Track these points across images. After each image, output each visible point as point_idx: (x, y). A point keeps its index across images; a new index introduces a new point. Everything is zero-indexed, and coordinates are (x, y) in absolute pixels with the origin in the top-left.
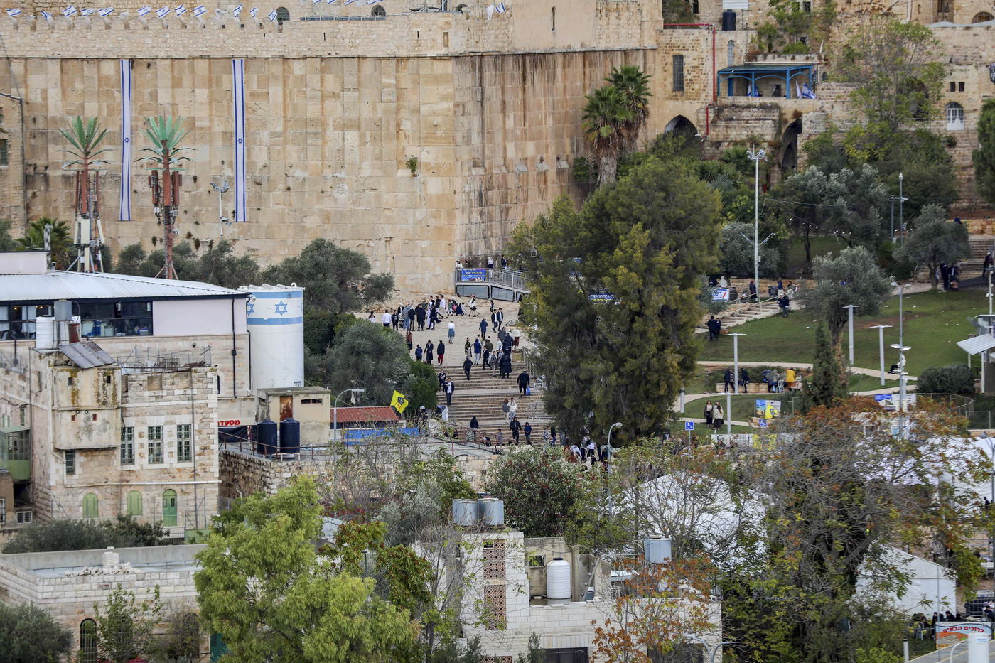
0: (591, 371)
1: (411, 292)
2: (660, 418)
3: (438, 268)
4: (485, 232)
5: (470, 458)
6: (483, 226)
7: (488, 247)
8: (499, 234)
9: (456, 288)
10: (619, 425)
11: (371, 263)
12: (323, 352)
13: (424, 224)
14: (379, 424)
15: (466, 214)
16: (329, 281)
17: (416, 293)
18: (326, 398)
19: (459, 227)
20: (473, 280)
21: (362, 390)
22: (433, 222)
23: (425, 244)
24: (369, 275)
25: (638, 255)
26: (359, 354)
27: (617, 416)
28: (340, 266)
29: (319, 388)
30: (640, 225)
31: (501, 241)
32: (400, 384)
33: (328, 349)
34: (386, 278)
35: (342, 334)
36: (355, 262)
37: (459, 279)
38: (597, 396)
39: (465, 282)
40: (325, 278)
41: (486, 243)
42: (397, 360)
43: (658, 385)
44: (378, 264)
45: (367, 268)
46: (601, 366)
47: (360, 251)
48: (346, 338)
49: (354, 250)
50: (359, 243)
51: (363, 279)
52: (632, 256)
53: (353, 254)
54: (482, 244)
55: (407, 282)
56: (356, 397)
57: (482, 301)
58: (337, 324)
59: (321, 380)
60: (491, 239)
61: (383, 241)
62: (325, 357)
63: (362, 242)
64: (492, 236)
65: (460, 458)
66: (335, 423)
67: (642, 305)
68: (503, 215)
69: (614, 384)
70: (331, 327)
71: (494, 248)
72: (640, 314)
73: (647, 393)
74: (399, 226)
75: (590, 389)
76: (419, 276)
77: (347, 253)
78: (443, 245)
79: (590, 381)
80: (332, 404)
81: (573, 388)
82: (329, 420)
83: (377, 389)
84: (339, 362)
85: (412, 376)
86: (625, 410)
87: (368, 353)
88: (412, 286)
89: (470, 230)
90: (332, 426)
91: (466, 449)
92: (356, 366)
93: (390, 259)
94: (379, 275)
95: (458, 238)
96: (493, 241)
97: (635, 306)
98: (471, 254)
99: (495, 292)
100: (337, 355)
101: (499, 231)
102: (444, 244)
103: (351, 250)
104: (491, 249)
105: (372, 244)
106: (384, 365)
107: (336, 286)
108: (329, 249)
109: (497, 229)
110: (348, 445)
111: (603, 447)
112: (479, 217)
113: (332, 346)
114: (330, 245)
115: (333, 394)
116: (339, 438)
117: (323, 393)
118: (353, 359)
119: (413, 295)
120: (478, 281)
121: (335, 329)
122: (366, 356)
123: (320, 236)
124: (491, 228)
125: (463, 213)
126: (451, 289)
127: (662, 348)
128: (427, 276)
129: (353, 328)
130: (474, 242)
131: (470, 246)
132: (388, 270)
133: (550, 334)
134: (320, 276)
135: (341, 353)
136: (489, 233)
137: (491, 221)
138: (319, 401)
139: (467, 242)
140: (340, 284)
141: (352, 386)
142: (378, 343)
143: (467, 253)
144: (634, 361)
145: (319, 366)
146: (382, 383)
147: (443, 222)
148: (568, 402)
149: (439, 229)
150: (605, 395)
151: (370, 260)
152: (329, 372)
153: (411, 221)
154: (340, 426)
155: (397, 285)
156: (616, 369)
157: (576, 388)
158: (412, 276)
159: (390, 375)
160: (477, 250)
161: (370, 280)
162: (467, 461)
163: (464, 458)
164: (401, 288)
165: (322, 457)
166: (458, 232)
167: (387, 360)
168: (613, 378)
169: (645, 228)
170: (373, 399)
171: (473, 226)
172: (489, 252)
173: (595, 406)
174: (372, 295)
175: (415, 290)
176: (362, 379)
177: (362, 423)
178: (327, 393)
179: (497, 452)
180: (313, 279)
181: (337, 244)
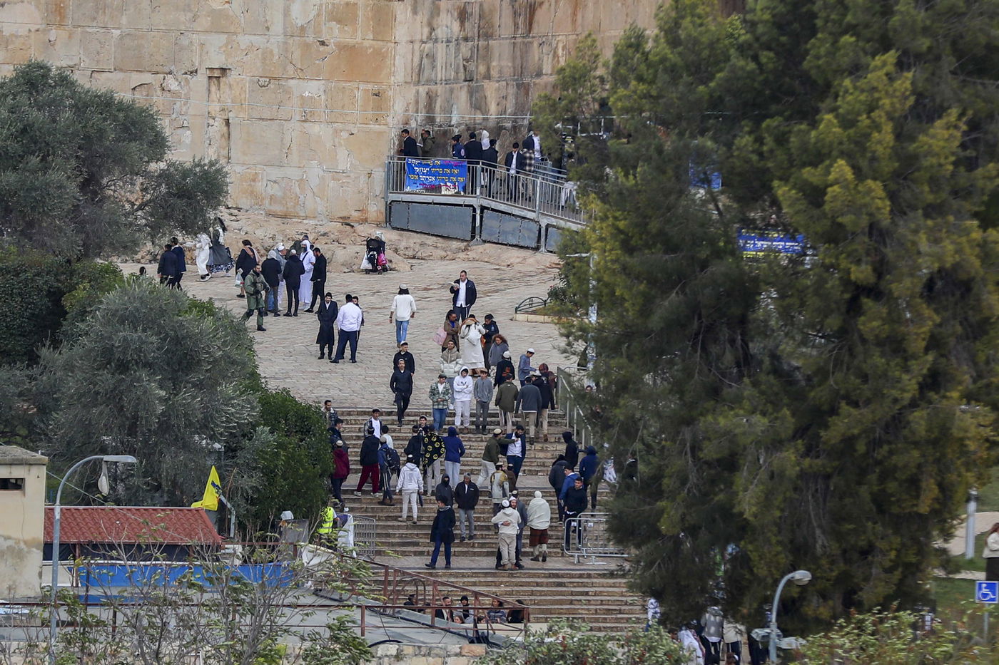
0: (729, 435)
1: (271, 214)
2: (913, 570)
3: (342, 153)
4: (472, 66)
5: (408, 650)
6: (465, 49)
7: (478, 103)
8: (508, 71)
9: (389, 207)
10: (802, 575)
11: (167, 132)
12: (33, 359)
13: (311, 38)
14: (172, 550)
15: (423, 17)
16: (55, 176)
17: (284, 217)
18: (36, 480)
19: (403, 49)
20: (435, 189)
21: (131, 459)
22: (335, 34)
23: (313, 89)
24: (162, 165)
25: (884, 139)
26: (123, 367)
27: (800, 555)
28: (87, 138)
29: (17, 451)
30: (891, 56)
31: (512, 90)
32: (231, 451)
33: (45, 352)
34: (206, 173)
35: (83, 314)
36: (126, 129)
37: (399, 186)
38: (748, 501)
39: (413, 192)
40: (45, 166)
41: (471, 93)
42: (228, 388)
43: (913, 484)
44: (187, 136)
45: (158, 145)
46: (760, 422)
47: (140, 99)
48: (95, 322)
49: (124, 96)
50: (136, 79)
51: (147, 174)
52: (867, 136)
53: (122, 107)
54: (463, 96)
55: (260, 186)
56: (114, 479)
57: (455, 244)
58: (73, 288)
59: (24, 432)
60: (486, 83)
61: (201, 78)
62: (35, 371)
63: (147, 78)
64: (488, 76)
65: (381, 650)
66: (56, 542)
67: (881, 269)
68: (520, 21)
69: (792, 472)
70: (56, 296)
71: (493, 108)
72: (875, 292)
73: (881, 503)
74: (244, 40)
75: (730, 484)
76: (293, 173)
77: (106, 104)
78: (359, 94)
79: (730, 464)
80: (50, 498)
81: (684, 481)
82: (38, 534)
83: (169, 462)
84: (71, 386)
85: (263, 430)
86: (821, 541)
87: (148, 365)
88: (272, 198)
89: (432, 57)
90: (47, 555)
91: (398, 628)
92: (114, 397)
93: (218, 125)
94: (188, 165)
95: (400, 77)
96: (491, 90)
97: (862, 273)
98: (431, 120)
99: (491, 222)
100: (70, 367)
101: (507, 63)
102: (361, 90)
103: (118, 96)
104: (485, 111)
105: (172, 84)
106: (189, 398)
107: (73, 188)
108: (58, 91)
109: (501, 58)
110: (88, 602)
111: (758, 633)
112: (456, 26)
113: (56, 344)
114: (64, 81)
115: (55, 470)
116: (65, 581)
117: (29, 464)
118: (107, 379)
119: (273, 220)
120: (448, 193)
121: (67, 302)
122: (143, 374)
123: (36, 55)
124: (486, 55)
125: (415, 12)
126: (376, 209)
127: (934, 381)
128: (315, 173)
129: (112, 298)
130: (440, 89)
131: (431, 98)
132: (210, 154)
133: (629, 334)
134: (34, 160)
135: (78, 363)
136: (482, 69)
137: (488, 36)
138: (17, 485)
139: (423, 90)
140: (84, 186)
141: (104, 451)
142: (177, 341)
143: (421, 116)
144: (854, 411)
145: (21, 394)
146: (186, 446)
147: (362, 36)
148: (670, 517)
149: (350, 51)
150: (766, 502)
151: (166, 125)
152: (44, 411)
153: (278, 27)
154: (67, 551)
155: (235, 193)
156: (800, 432)
157: (693, 478)
158: (275, 173)
159: (205, 427)
160: (448, 110)
161: (164, 176)
162: (398, 657)
163: (392, 649)
164: (244, 203)
165: (20, 633)
166: (401, 62)
167: (199, 386)
168: (790, 459)
169: (901, 65)
170: (159, 488)
171: (441, 48)
172: (479, 116)
173: (743, 530)
174: (167, 217)
175: (277, 208)
176: (132, 431)
177: (128, 547)
178: (39, 464)
179: (480, 639)
180: (15, 169)
181: (82, 79)
